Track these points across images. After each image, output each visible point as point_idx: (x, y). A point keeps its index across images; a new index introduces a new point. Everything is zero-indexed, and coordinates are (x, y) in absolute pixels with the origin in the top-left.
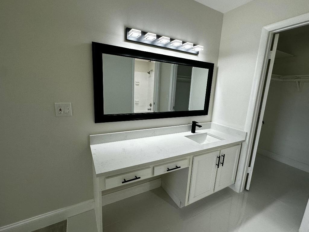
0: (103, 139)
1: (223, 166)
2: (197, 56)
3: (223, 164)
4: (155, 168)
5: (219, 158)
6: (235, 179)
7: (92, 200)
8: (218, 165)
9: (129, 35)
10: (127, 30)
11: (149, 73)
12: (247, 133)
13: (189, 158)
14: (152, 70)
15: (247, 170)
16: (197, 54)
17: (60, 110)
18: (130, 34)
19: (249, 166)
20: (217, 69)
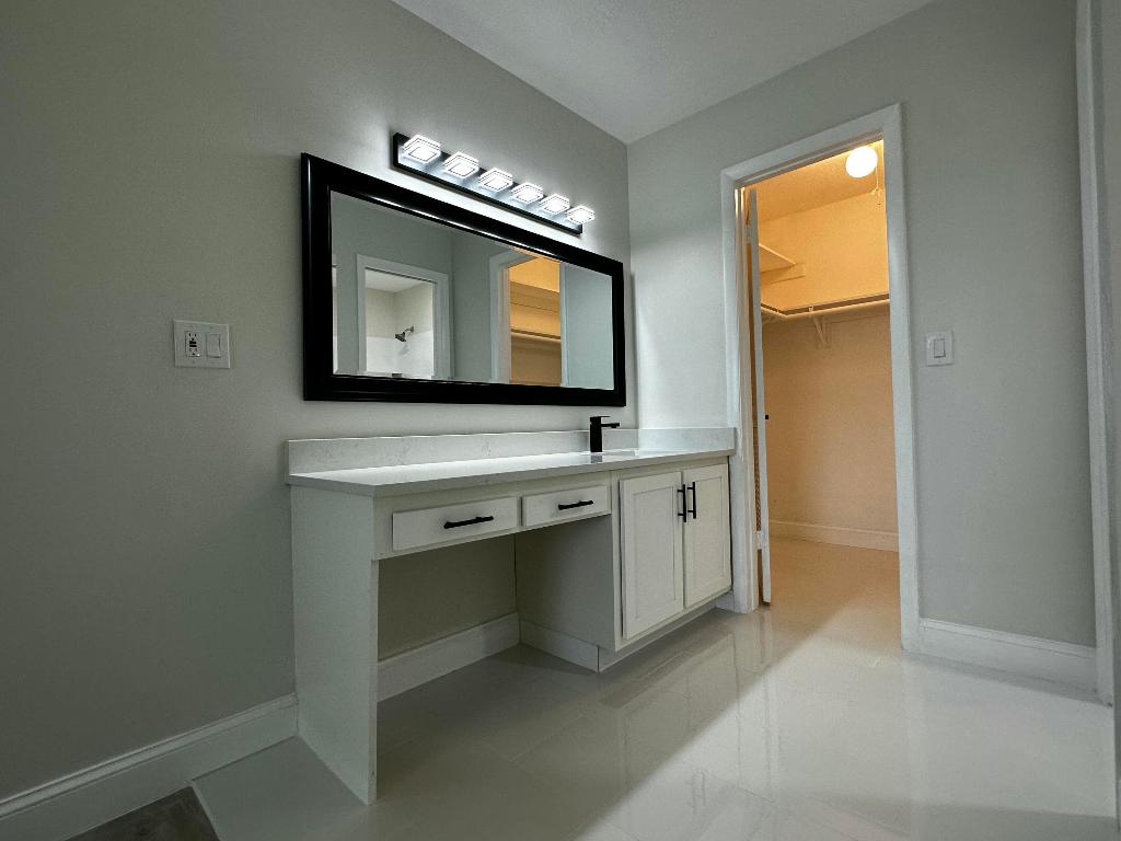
0: (331, 456)
1: (695, 517)
2: (578, 237)
3: (694, 512)
4: (528, 501)
5: (683, 491)
6: (732, 574)
7: (288, 699)
8: (684, 515)
9: (406, 154)
10: (397, 140)
11: (401, 338)
12: (735, 429)
13: (608, 484)
14: (412, 330)
15: (756, 541)
16: (577, 232)
17: (193, 344)
18: (408, 152)
19: (759, 527)
20: (632, 278)
